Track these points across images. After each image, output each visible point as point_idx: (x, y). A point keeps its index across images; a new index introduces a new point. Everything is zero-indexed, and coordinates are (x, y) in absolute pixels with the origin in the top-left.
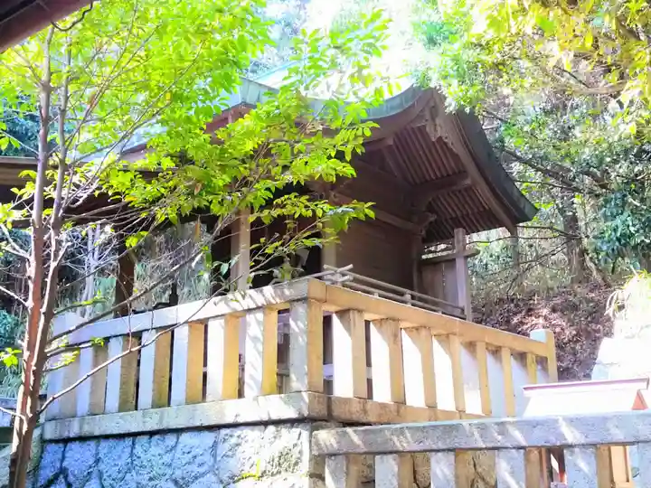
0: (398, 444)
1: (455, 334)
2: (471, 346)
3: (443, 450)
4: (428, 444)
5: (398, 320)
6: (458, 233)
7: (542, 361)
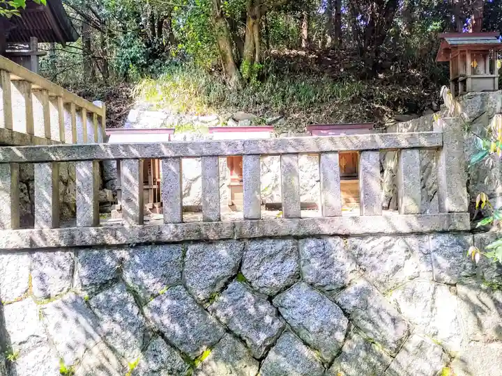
0: (53, 157)
1: (61, 97)
2: (67, 105)
3: (86, 160)
4: (75, 156)
5: (31, 82)
6: (33, 40)
7: (99, 118)
